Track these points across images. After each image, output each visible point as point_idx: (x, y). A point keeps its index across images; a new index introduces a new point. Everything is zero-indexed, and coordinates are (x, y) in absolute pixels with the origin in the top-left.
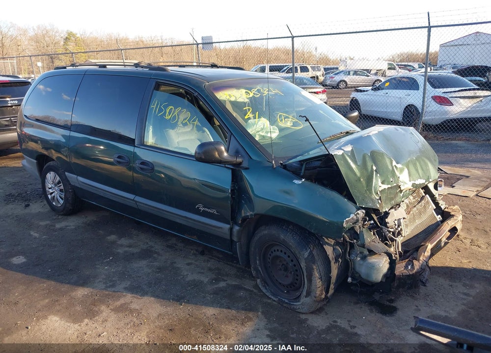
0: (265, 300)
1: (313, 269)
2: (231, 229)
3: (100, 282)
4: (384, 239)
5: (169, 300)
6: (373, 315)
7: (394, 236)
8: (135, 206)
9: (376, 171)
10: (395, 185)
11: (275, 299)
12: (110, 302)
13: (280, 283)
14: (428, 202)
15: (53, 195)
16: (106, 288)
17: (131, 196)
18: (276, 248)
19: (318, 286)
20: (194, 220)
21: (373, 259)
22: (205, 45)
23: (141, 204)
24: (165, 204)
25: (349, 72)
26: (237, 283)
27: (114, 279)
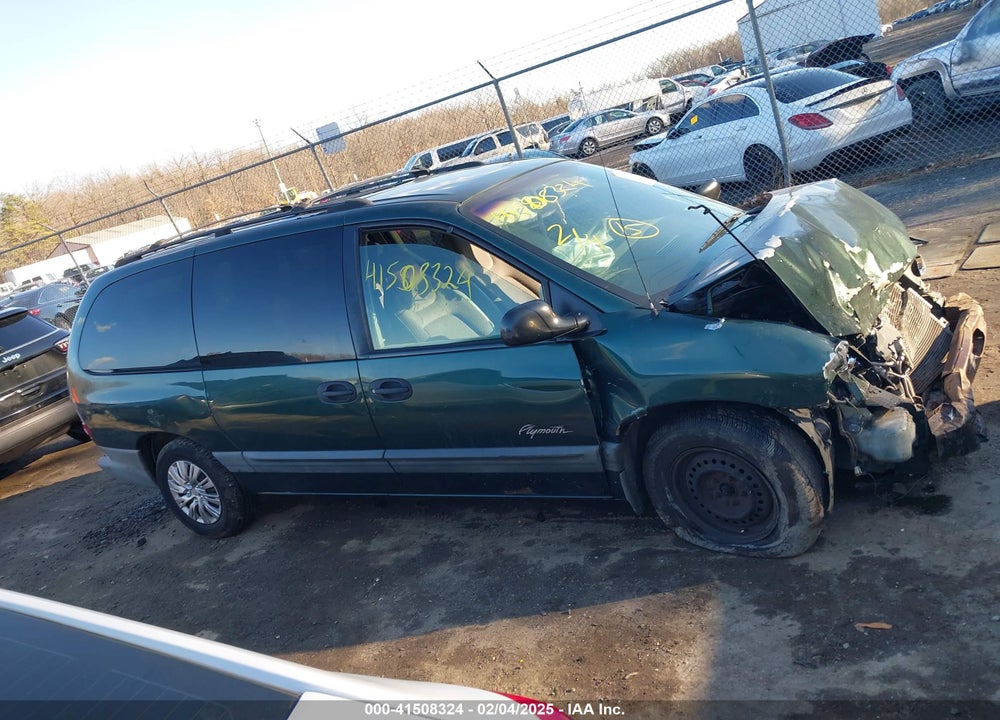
0: (712, 558)
1: (792, 471)
2: (602, 452)
3: (387, 626)
4: (882, 383)
5: (539, 612)
6: (914, 520)
7: (897, 372)
8: (387, 470)
9: (831, 268)
10: (865, 284)
11: (728, 550)
12: (433, 652)
13: (727, 521)
14: (916, 301)
15: (193, 505)
16: (408, 632)
17: (376, 454)
18: (699, 460)
19: (810, 498)
20: (523, 458)
21: (886, 422)
22: (327, 144)
23: (399, 463)
24: (451, 447)
25: (593, 119)
26: (640, 548)
27: (409, 613)
